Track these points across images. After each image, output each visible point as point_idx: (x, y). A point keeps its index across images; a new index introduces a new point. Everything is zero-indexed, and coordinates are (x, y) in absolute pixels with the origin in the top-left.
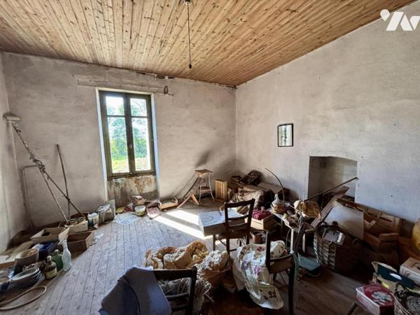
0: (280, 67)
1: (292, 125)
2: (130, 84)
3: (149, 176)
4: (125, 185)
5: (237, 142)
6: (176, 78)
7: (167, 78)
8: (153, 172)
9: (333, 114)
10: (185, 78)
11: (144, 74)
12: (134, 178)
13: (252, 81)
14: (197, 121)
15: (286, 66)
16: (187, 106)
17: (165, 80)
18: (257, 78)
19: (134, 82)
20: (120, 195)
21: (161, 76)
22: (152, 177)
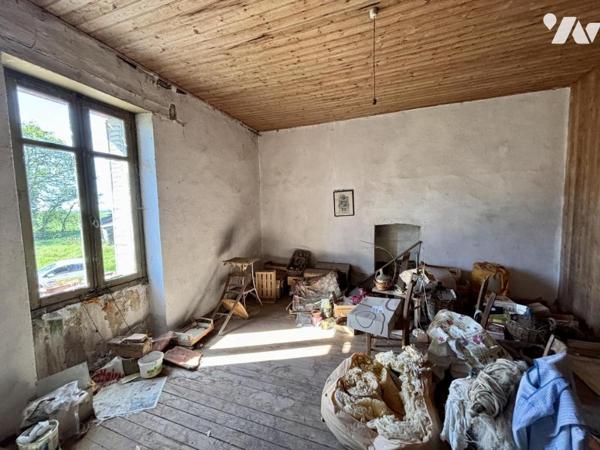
0: (334, 123)
1: (352, 191)
2: (103, 76)
3: (134, 288)
4: (79, 321)
5: (262, 213)
6: (188, 96)
7: (174, 89)
8: (143, 278)
9: (397, 181)
10: (203, 100)
11: (134, 67)
12: (102, 299)
13: (289, 130)
14: (217, 176)
15: (342, 123)
16: (204, 150)
17: (171, 93)
18: (298, 128)
19: (113, 76)
20: (62, 352)
21: (165, 82)
22: (140, 289)
